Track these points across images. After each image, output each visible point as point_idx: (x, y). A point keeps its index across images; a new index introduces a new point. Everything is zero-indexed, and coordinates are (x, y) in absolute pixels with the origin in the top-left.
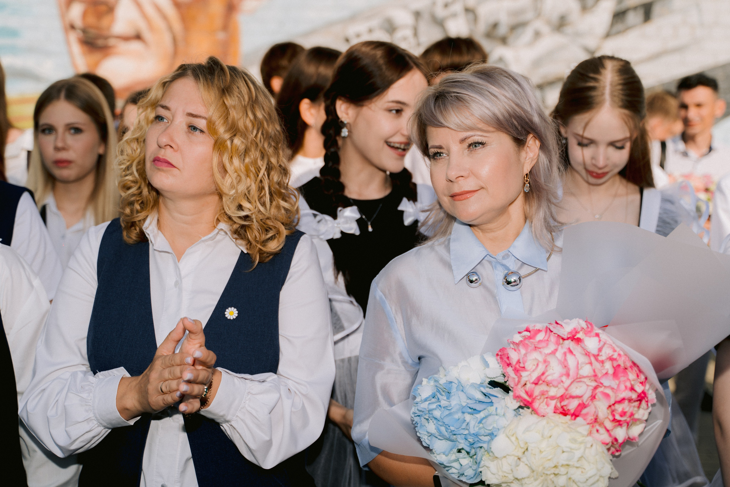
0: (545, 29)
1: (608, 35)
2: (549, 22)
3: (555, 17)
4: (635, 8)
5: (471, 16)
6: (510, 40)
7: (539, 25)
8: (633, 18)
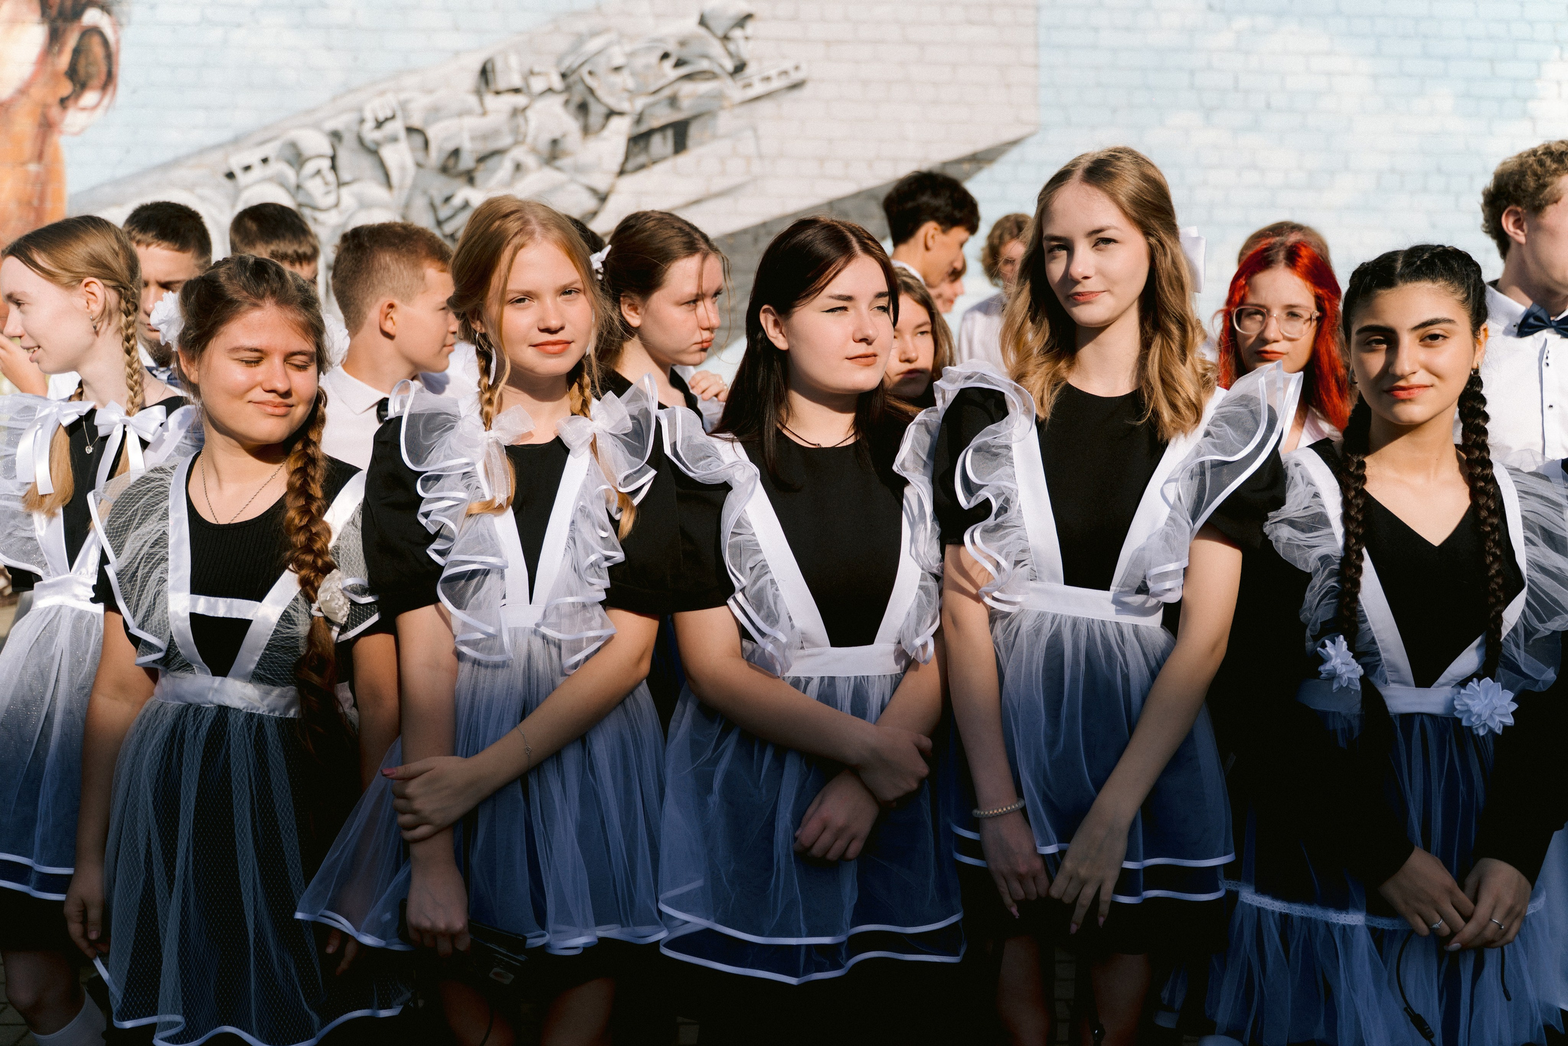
0: (530, 161)
1: (622, 172)
2: (534, 150)
3: (543, 143)
4: (663, 129)
5: (418, 140)
6: (479, 176)
7: (518, 154)
8: (660, 145)
